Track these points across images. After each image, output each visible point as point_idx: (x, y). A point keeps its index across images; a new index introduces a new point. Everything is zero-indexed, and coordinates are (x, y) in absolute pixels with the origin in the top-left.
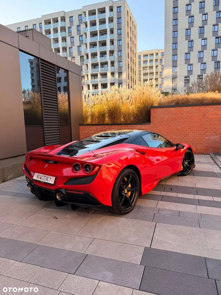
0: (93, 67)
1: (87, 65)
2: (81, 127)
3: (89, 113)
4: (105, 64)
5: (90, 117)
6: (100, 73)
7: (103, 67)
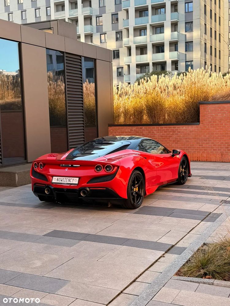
0: (138, 14)
1: (127, 11)
2: (110, 128)
3: (121, 110)
4: (160, 8)
5: (123, 115)
6: (150, 25)
7: (158, 14)
